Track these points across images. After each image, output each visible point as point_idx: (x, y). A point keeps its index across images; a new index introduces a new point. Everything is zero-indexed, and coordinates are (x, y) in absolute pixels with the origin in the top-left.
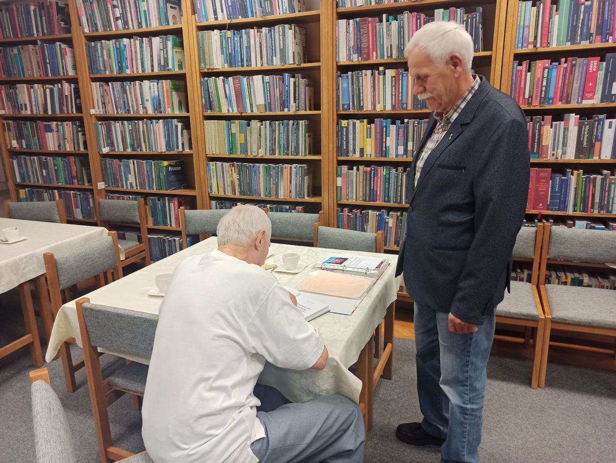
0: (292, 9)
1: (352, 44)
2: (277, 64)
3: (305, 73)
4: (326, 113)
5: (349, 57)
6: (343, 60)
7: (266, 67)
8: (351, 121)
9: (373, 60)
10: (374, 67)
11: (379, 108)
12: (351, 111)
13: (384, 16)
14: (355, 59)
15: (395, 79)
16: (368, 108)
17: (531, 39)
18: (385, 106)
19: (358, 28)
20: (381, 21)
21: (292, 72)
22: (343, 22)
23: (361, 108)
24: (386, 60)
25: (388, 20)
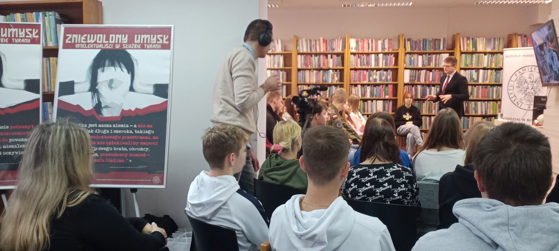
0: (282, 50)
1: (303, 62)
2: (276, 67)
3: (285, 70)
4: (294, 83)
5: (301, 66)
6: (299, 67)
7: (272, 67)
8: (302, 86)
9: (309, 67)
10: (310, 70)
11: (312, 82)
12: (302, 83)
13: (313, 55)
14: (304, 67)
15: (317, 74)
16: (307, 81)
17: (354, 65)
18: (313, 81)
19: (305, 58)
20: (312, 56)
21: (282, 70)
22: (299, 56)
23: (305, 82)
24: (314, 67)
25: (314, 56)
